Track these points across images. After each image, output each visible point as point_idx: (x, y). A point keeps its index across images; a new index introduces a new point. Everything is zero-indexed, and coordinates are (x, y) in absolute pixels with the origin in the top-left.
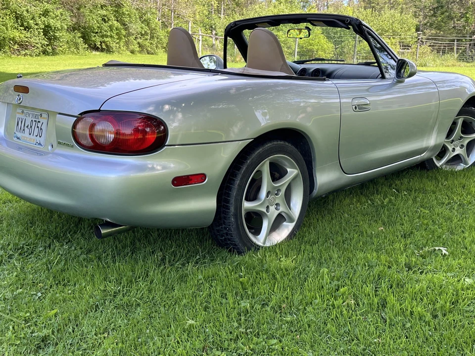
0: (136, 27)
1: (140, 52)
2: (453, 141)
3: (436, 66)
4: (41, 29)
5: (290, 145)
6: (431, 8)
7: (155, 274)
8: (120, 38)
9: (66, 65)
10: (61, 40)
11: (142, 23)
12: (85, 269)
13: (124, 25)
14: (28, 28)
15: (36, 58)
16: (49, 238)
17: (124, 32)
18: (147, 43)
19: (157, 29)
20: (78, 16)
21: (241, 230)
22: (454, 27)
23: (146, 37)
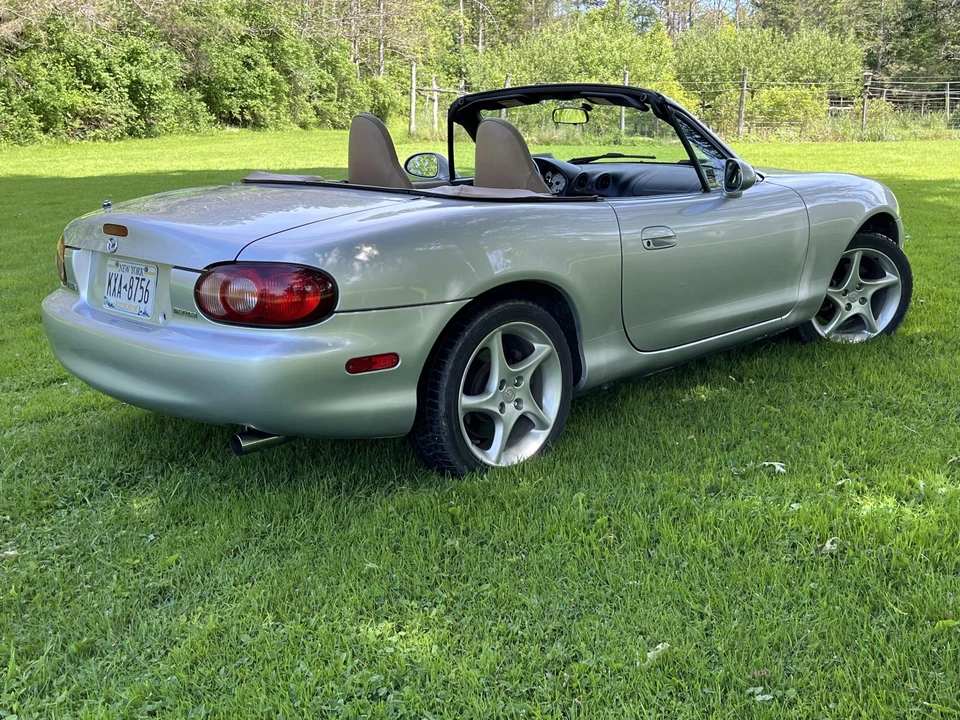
0: (310, 75)
1: (319, 125)
2: (846, 291)
3: (902, 139)
4: (124, 87)
5: (535, 306)
6: (899, 20)
7: (324, 507)
8: (278, 100)
9: (175, 158)
10: (164, 108)
11: (322, 66)
12: (218, 502)
13: (286, 72)
14: (99, 87)
15: (117, 143)
16: (162, 461)
17: (286, 88)
18: (332, 107)
19: (350, 79)
20: (195, 58)
21: (457, 439)
22: (947, 57)
23: (330, 95)
